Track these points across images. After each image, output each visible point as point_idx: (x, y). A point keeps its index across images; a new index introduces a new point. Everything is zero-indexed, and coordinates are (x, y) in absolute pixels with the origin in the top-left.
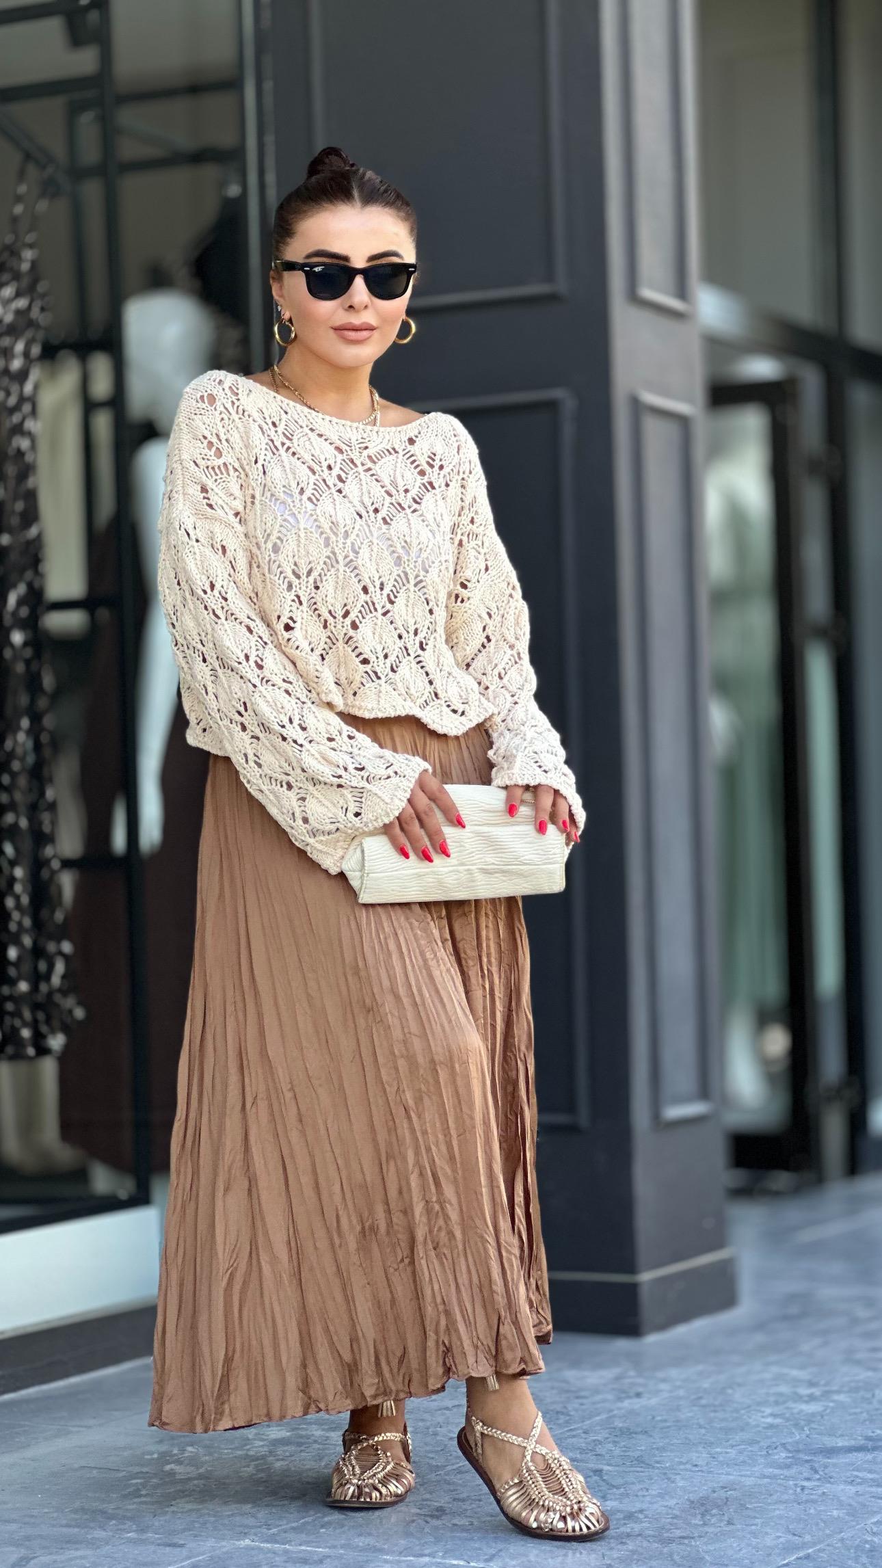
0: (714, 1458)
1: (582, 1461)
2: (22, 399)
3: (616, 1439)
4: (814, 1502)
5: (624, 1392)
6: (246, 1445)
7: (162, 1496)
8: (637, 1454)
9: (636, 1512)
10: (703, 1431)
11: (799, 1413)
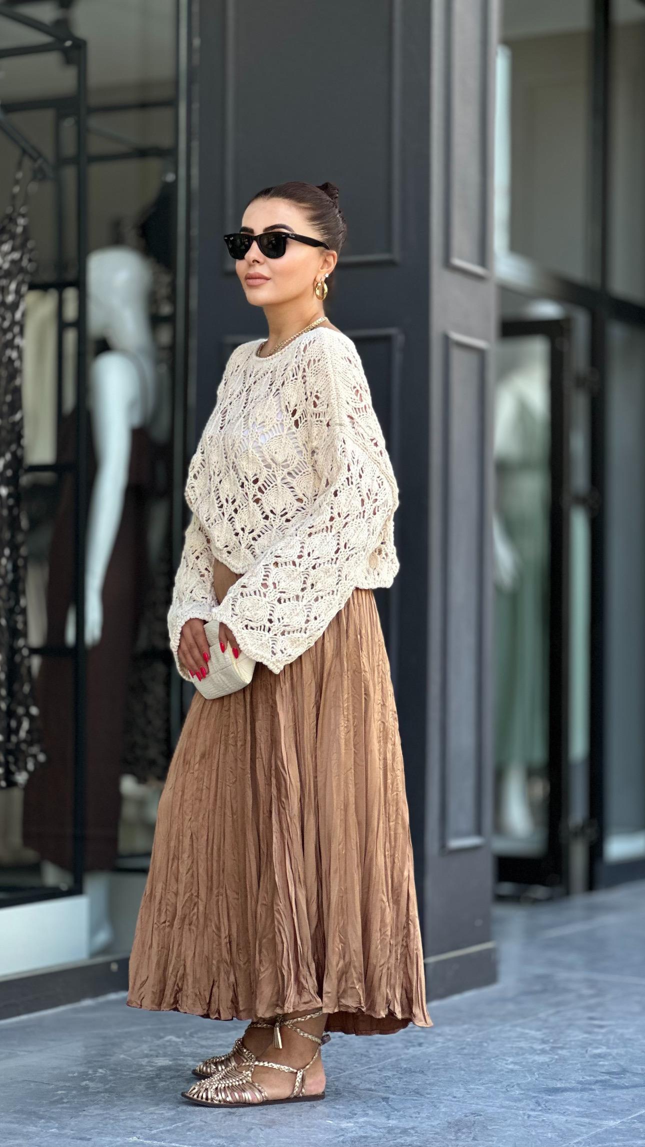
0: (469, 1092)
1: (375, 1090)
2: (14, 323)
3: (401, 1076)
4: (535, 1126)
5: (410, 1042)
6: (139, 1070)
7: (77, 1103)
8: (414, 1087)
9: (409, 1129)
10: (463, 1072)
11: (532, 1063)
